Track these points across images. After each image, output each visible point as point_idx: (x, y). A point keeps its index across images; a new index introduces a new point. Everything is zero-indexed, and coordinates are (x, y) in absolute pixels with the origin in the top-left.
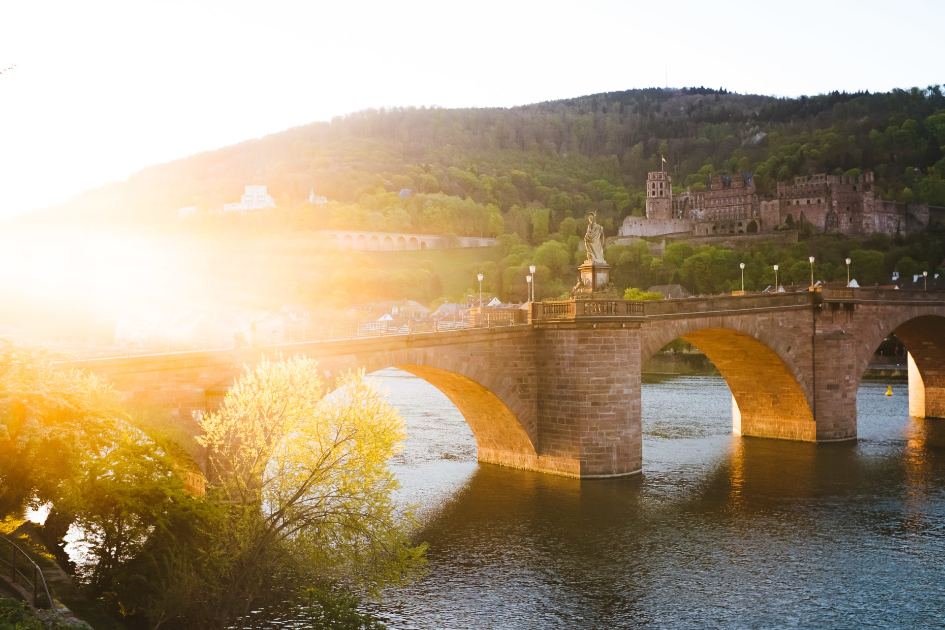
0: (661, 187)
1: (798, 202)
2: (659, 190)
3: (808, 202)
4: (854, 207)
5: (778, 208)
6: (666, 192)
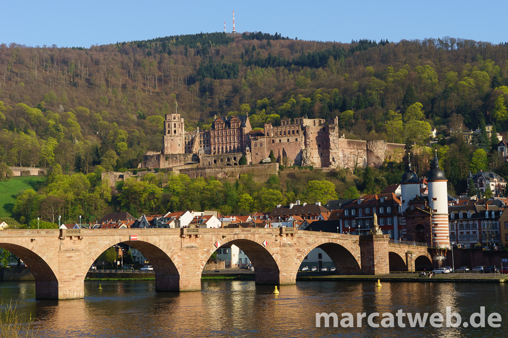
0: (175, 127)
1: (280, 140)
2: (173, 129)
3: (288, 140)
4: (324, 145)
5: (265, 145)
6: (179, 131)
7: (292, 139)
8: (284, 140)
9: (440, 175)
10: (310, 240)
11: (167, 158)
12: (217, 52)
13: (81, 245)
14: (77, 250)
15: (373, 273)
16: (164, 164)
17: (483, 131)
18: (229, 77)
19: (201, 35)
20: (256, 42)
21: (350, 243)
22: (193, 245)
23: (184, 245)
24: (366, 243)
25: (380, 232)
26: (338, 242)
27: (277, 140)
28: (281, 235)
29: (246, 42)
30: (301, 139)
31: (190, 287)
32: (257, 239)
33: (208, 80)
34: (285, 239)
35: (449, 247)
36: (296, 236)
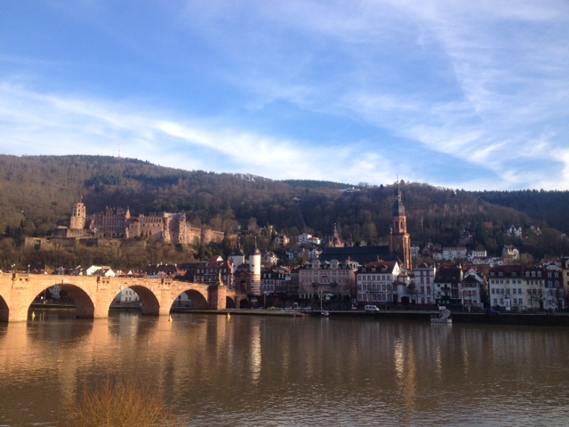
0: (79, 211)
1: (148, 225)
2: (78, 213)
3: (154, 225)
4: (175, 229)
5: (139, 227)
6: (81, 214)
7: (156, 225)
8: (151, 225)
9: (257, 251)
10: (180, 287)
11: (72, 230)
12: (108, 168)
13: (28, 285)
14: (25, 288)
15: (216, 309)
16: (69, 235)
17: (267, 228)
18: (115, 184)
19: (98, 157)
20: (133, 164)
21: (203, 290)
22: (105, 287)
23: (99, 288)
24: (213, 290)
25: (222, 284)
26: (197, 289)
27: (146, 225)
28: (162, 283)
29: (128, 164)
30: (162, 225)
31: (101, 316)
32: (147, 286)
33: (101, 184)
34: (165, 287)
35: (259, 294)
36: (172, 284)
